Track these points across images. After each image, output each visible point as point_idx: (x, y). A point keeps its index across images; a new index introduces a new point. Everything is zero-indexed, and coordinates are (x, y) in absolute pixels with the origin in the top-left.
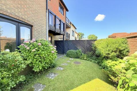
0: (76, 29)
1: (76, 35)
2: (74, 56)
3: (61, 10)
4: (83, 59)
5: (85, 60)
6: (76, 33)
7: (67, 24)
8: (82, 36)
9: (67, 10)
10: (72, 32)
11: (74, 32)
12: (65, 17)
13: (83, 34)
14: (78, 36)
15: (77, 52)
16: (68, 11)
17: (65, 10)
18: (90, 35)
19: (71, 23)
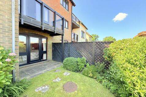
0: (87, 29)
1: (87, 37)
2: (73, 69)
3: (64, 3)
4: (87, 76)
5: (90, 77)
6: (87, 33)
7: (74, 23)
8: (96, 38)
9: (73, 4)
10: (81, 33)
11: (84, 33)
12: (71, 13)
13: (97, 36)
14: (90, 37)
15: (77, 62)
16: (74, 6)
17: (70, 4)
18: (107, 37)
19: (79, 22)
